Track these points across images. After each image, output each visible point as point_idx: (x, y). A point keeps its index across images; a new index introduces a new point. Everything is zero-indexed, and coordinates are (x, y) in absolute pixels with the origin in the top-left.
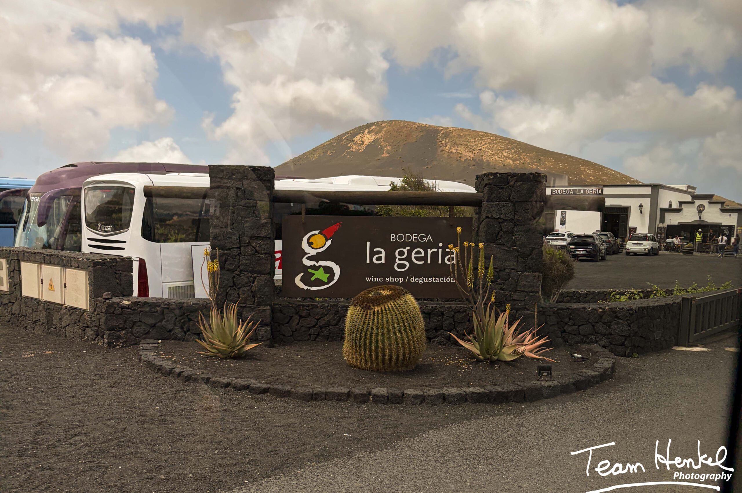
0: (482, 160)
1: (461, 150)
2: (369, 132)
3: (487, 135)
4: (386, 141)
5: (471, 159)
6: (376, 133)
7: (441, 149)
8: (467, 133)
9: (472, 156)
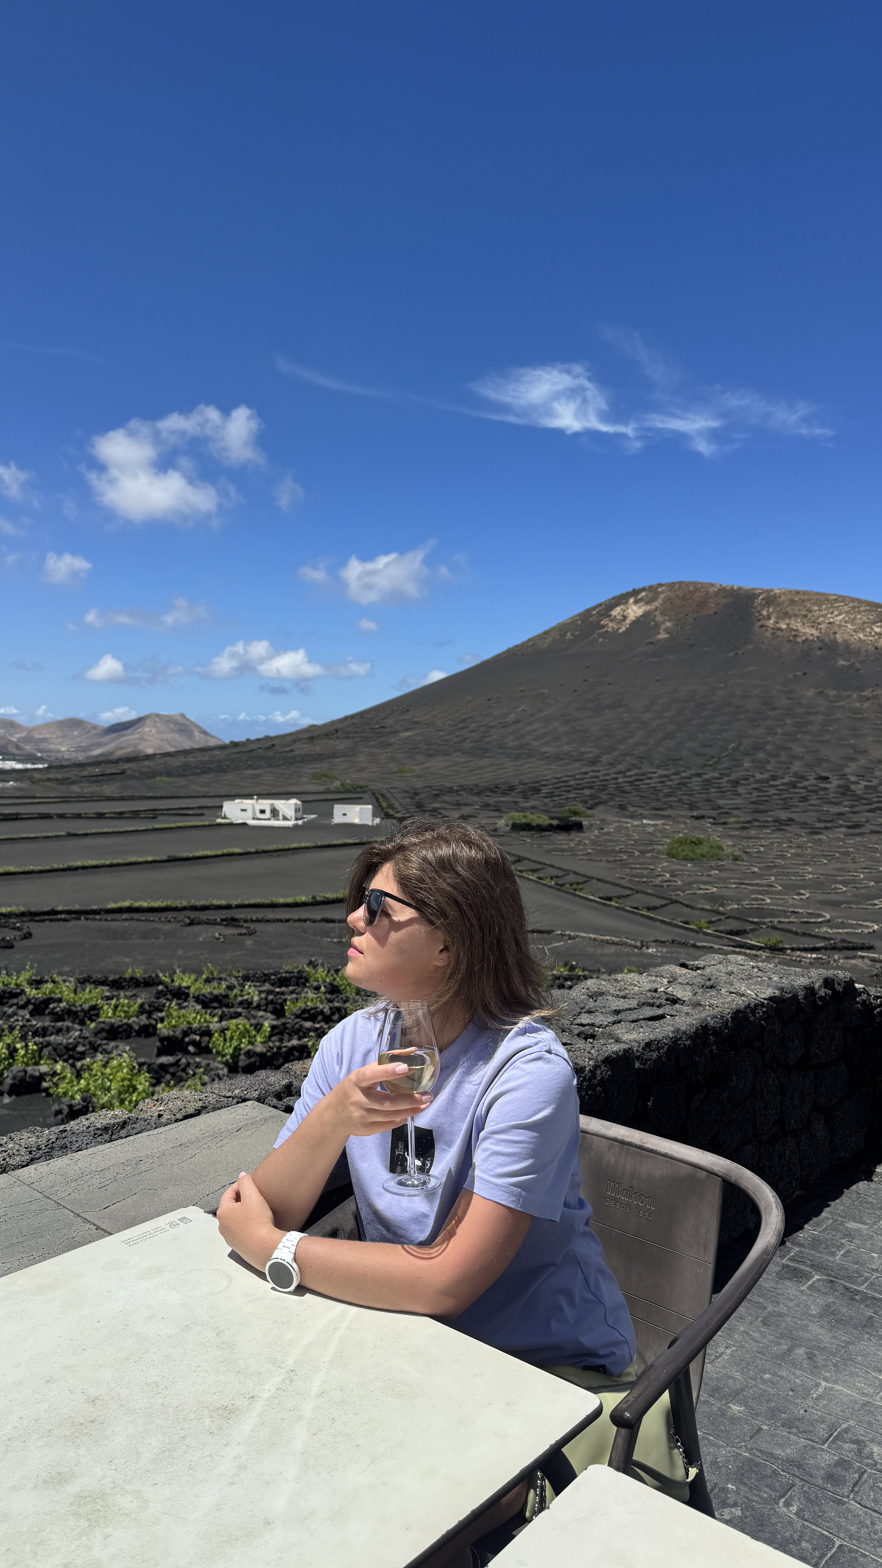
0: (835, 641)
1: (796, 624)
2: (636, 602)
3: (843, 599)
4: (663, 614)
5: (815, 639)
6: (648, 603)
7: (760, 623)
8: (806, 597)
9: (816, 633)
